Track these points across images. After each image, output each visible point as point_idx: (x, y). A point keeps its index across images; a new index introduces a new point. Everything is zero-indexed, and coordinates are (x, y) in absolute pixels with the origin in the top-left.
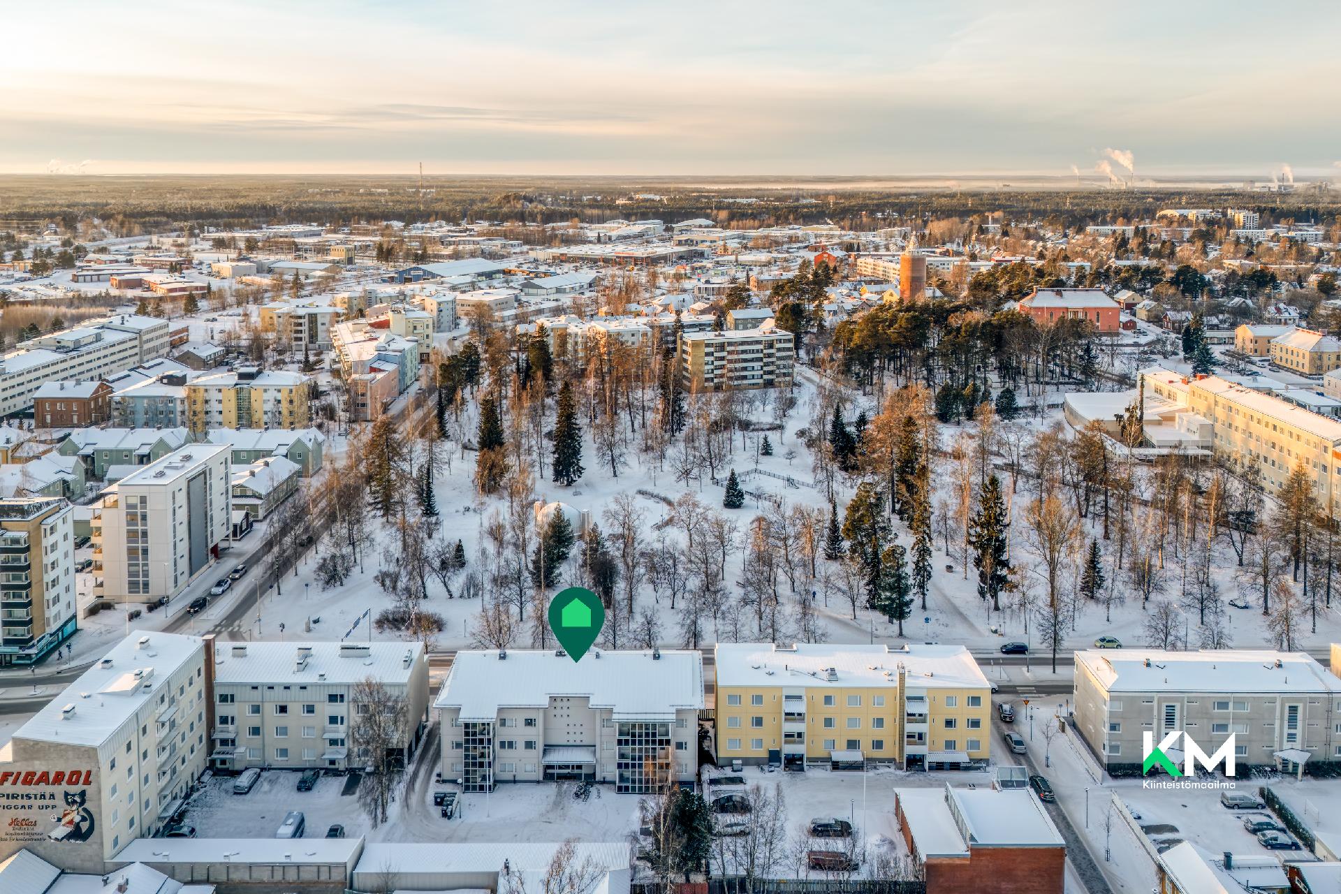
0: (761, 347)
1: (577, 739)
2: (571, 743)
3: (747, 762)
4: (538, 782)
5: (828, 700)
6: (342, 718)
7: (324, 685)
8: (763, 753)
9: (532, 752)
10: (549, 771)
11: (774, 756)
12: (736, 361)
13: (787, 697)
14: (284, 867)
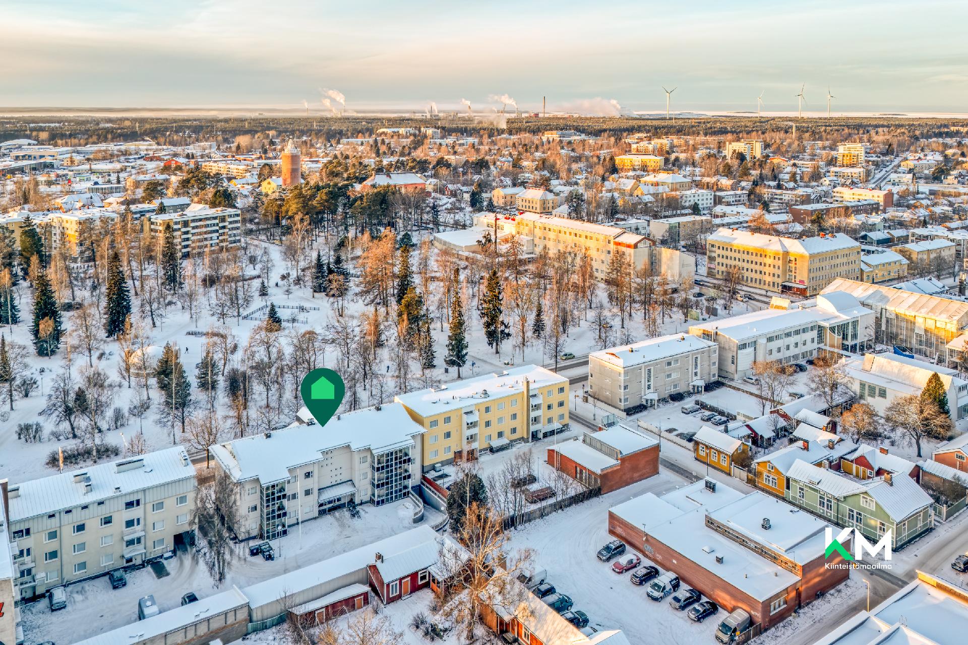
0: (217, 221)
1: (338, 479)
2: (334, 483)
3: (443, 463)
4: (315, 518)
5: (487, 410)
6: (138, 520)
7: (121, 496)
8: (451, 455)
9: (310, 497)
10: (322, 508)
11: (459, 454)
12: (200, 234)
13: (466, 413)
14: (195, 625)
